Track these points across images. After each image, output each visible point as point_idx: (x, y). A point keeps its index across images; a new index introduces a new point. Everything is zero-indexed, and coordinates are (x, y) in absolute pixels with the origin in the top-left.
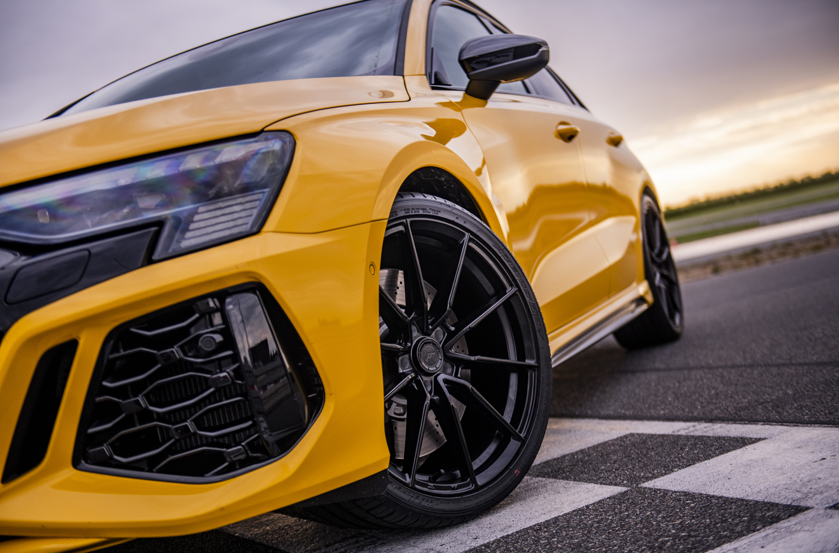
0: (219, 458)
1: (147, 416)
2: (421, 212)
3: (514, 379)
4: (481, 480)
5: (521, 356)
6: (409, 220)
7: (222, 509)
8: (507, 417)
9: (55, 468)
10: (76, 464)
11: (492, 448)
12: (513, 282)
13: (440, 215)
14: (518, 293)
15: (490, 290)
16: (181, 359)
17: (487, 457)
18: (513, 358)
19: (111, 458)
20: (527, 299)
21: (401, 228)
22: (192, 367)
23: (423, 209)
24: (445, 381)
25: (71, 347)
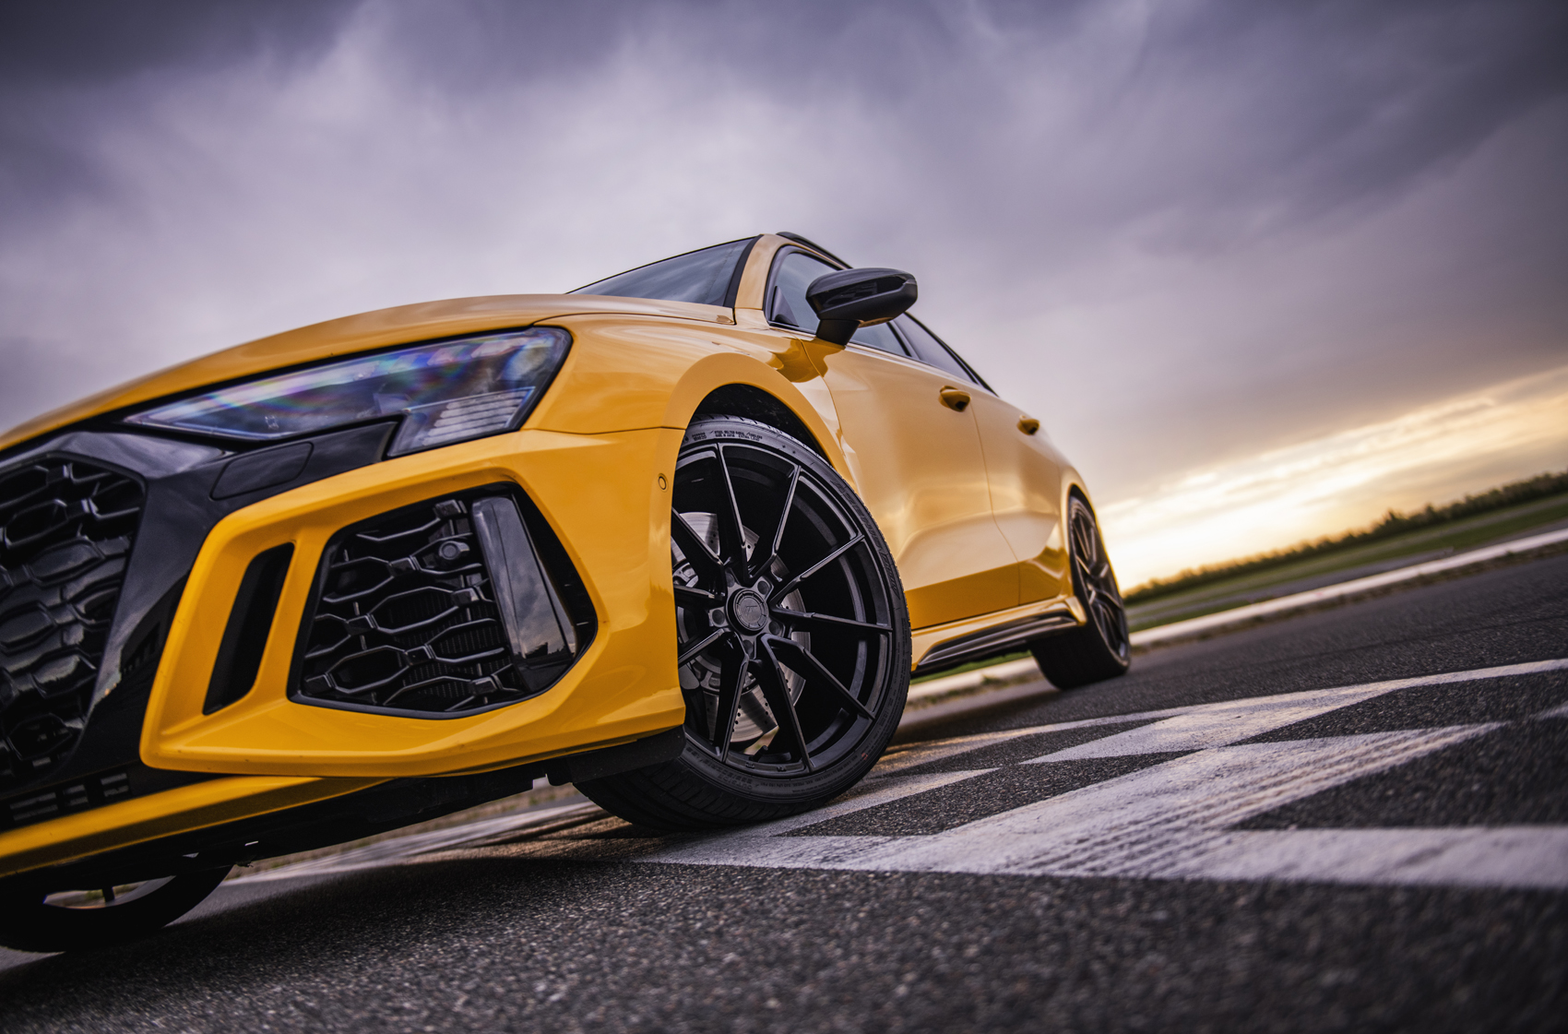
0: (464, 691)
1: (375, 638)
2: (737, 436)
3: (862, 648)
4: (815, 763)
5: (871, 616)
6: (721, 446)
7: (462, 746)
8: (854, 693)
9: (266, 698)
10: (290, 694)
11: (831, 730)
12: (858, 527)
13: (761, 441)
14: (864, 540)
15: (831, 540)
16: (417, 572)
17: (827, 738)
18: (860, 620)
19: (333, 689)
20: (877, 549)
21: (712, 454)
22: (431, 579)
23: (739, 433)
24: (771, 642)
25: (286, 552)
